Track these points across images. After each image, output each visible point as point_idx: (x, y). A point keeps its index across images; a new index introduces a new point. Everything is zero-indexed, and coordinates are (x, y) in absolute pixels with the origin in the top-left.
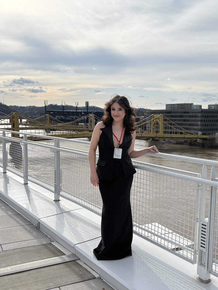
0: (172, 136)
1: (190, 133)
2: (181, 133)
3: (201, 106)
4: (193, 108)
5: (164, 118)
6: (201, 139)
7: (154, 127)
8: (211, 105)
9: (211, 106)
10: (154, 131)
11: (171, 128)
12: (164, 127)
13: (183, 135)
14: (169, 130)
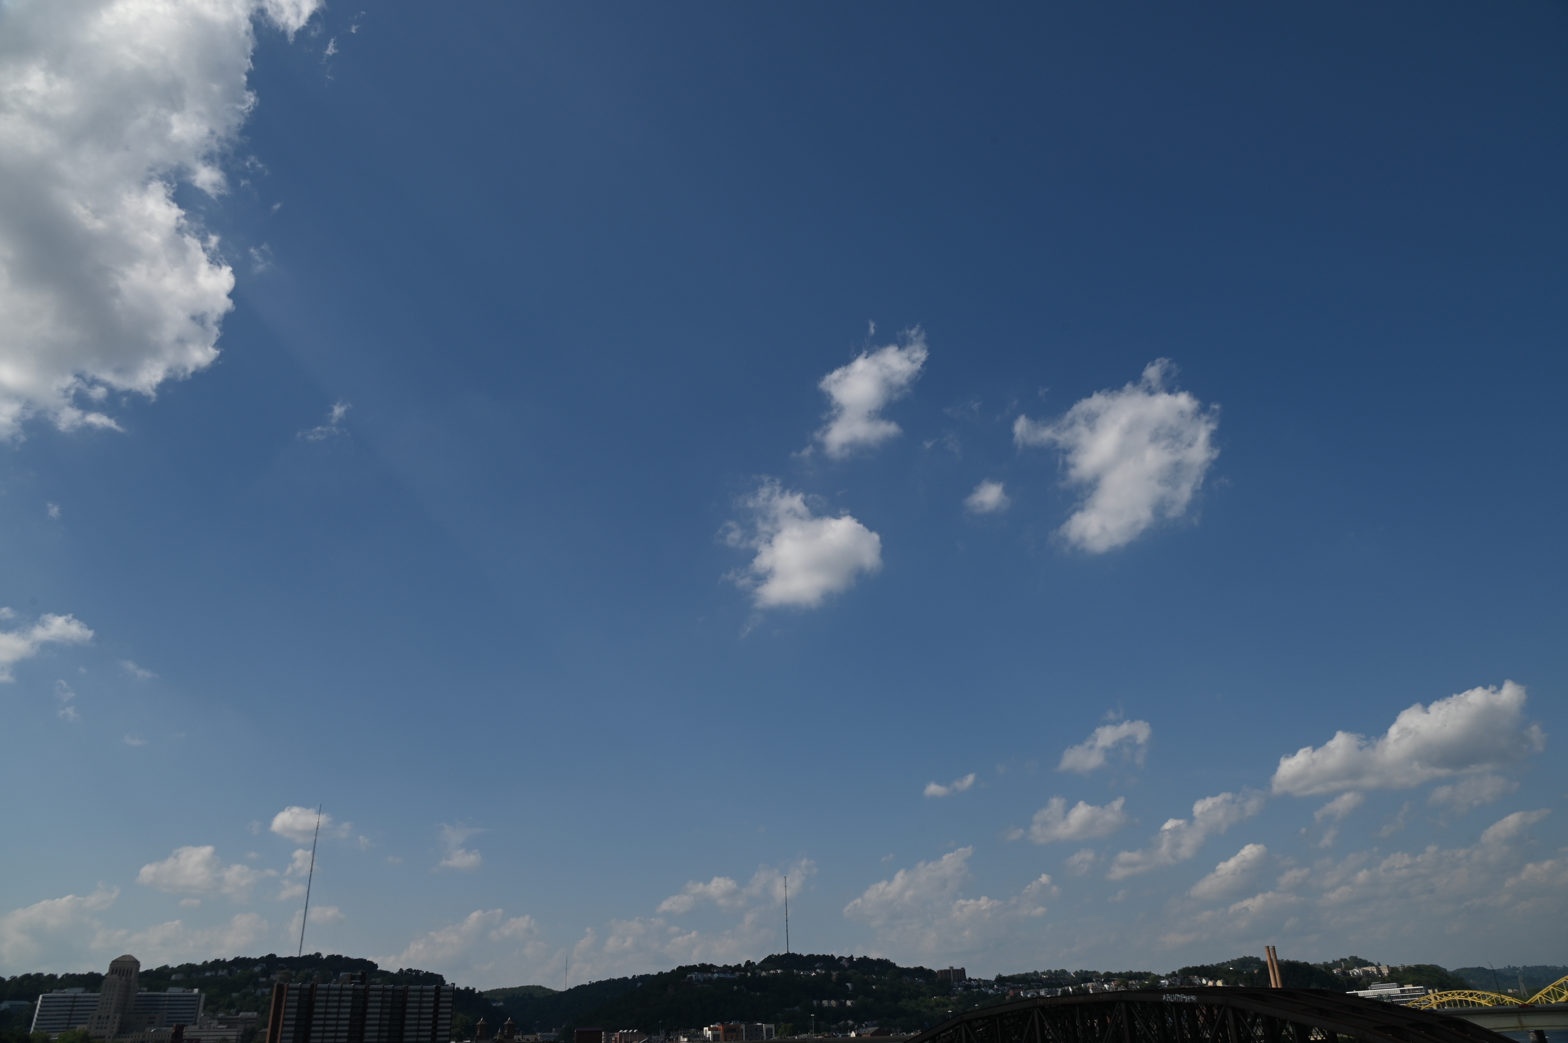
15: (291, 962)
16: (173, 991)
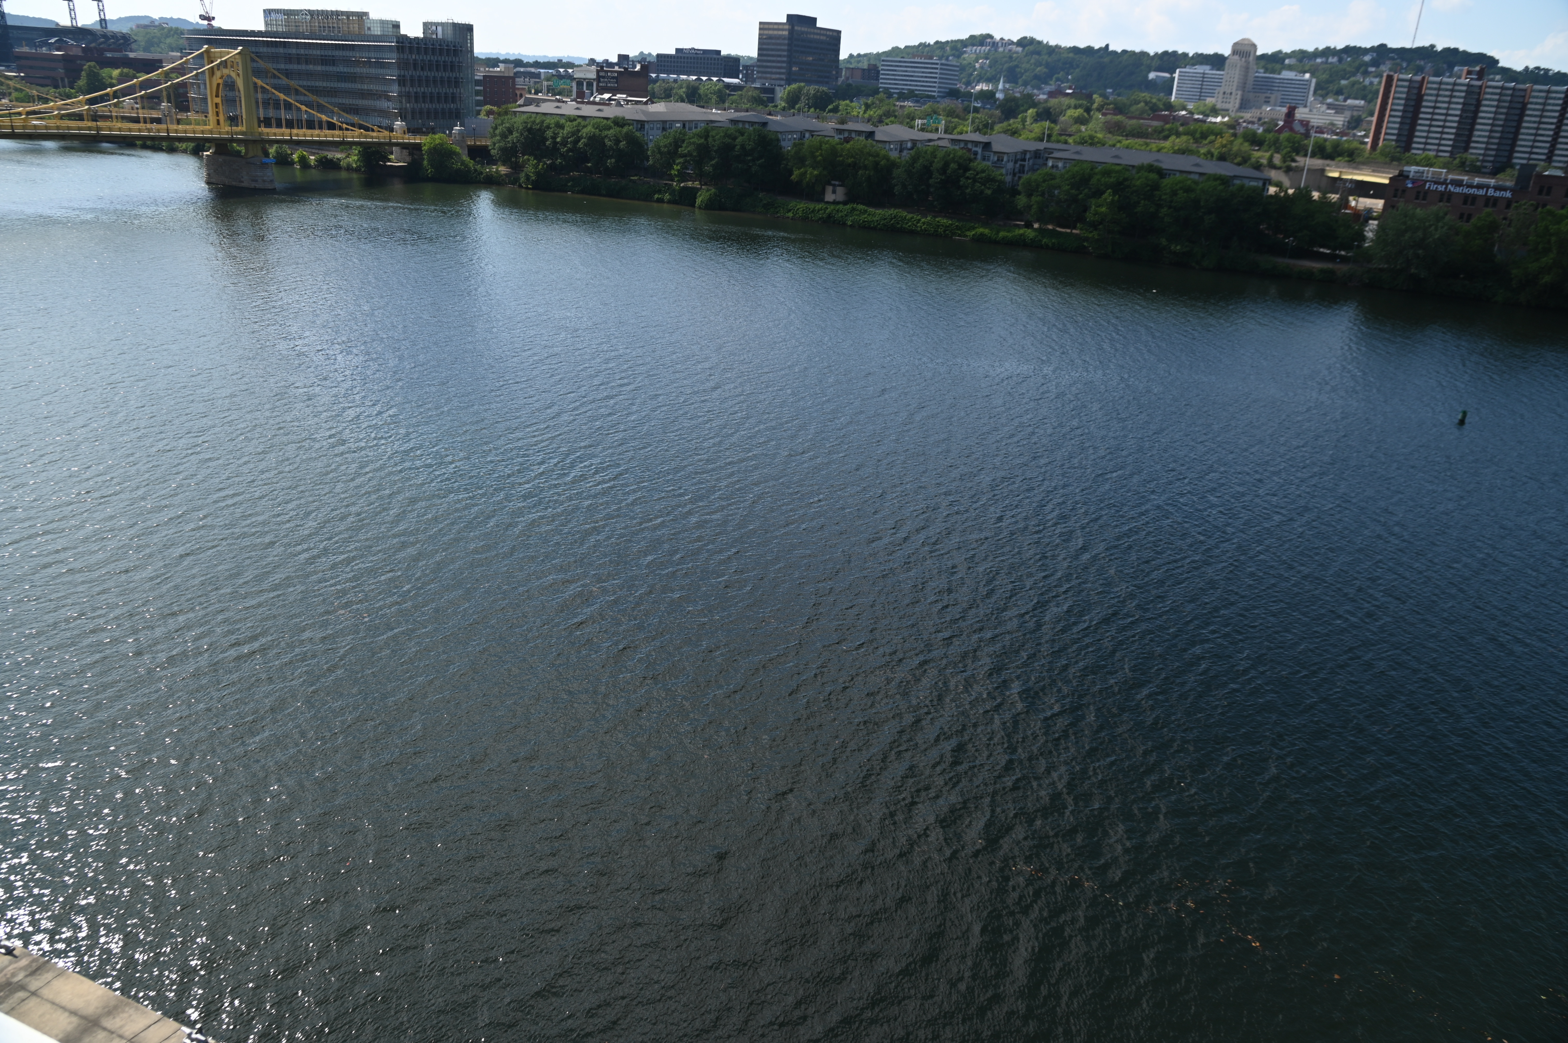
0: (297, 135)
1: (361, 127)
2: (331, 126)
3: (396, 26)
4: (369, 29)
5: (255, 65)
6: (404, 146)
7: (218, 100)
8: (432, 24)
9: (434, 28)
10: (222, 118)
11: (288, 106)
12: (260, 101)
13: (337, 132)
14: (284, 115)
15: (1403, 53)
16: (1287, 74)
